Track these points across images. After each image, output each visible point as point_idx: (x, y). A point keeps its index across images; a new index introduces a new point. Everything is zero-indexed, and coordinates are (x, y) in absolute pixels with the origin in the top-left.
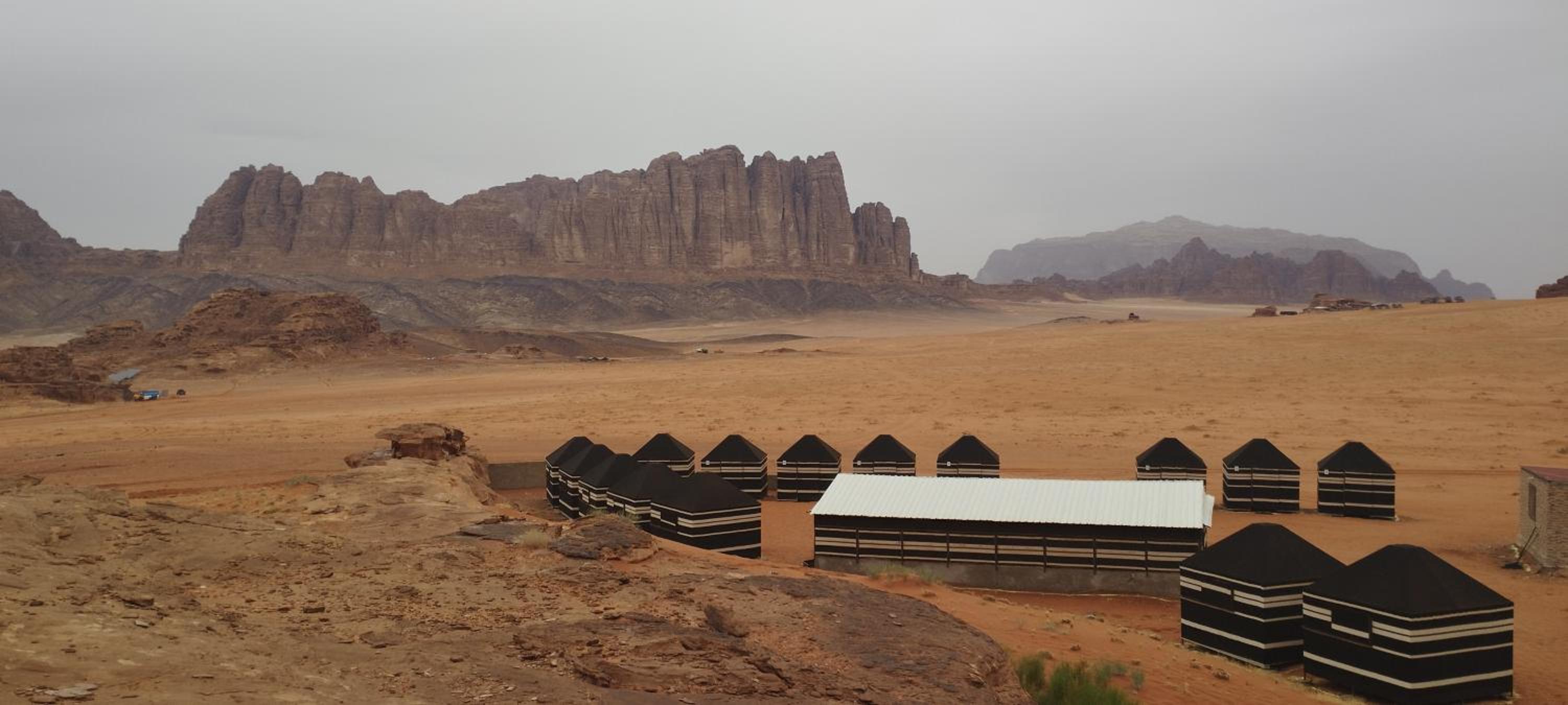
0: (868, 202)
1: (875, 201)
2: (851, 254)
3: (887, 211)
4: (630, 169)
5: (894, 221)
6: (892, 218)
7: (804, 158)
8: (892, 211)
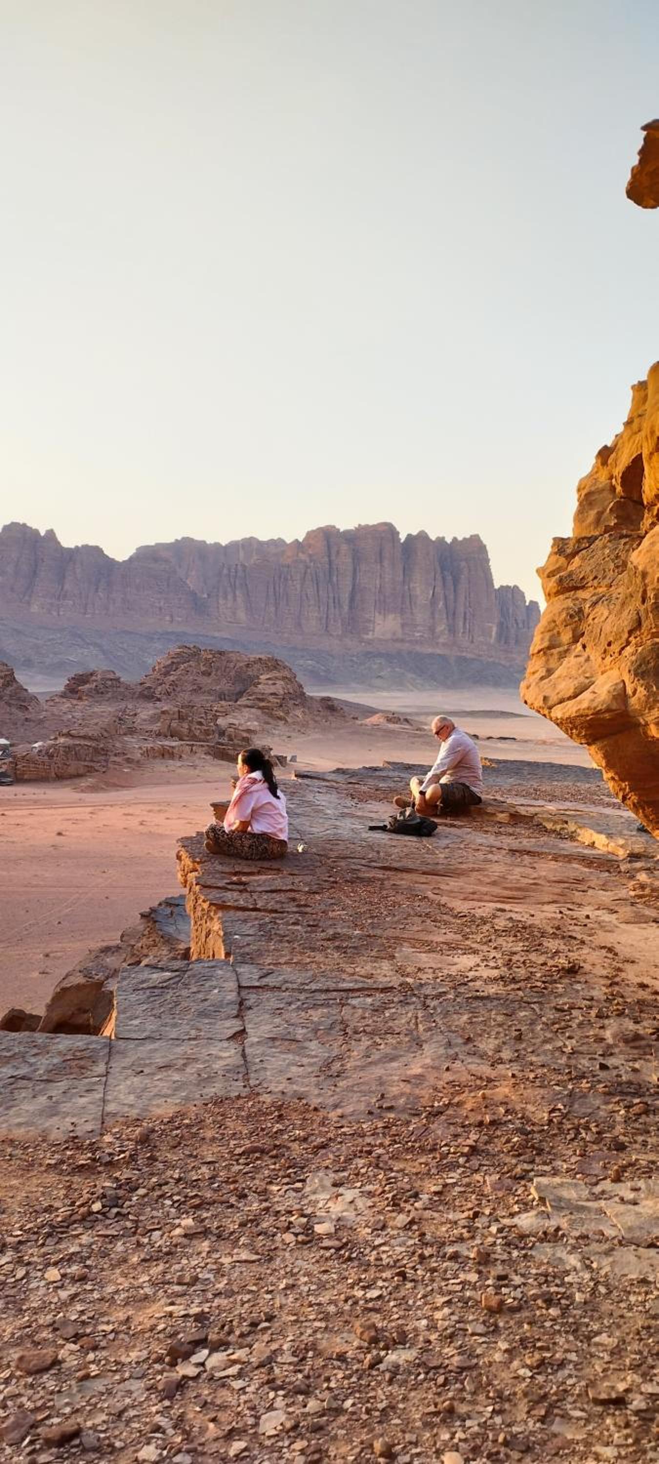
0: (505, 585)
1: (511, 584)
2: (494, 634)
3: (522, 595)
5: (527, 604)
6: (525, 602)
7: (449, 540)
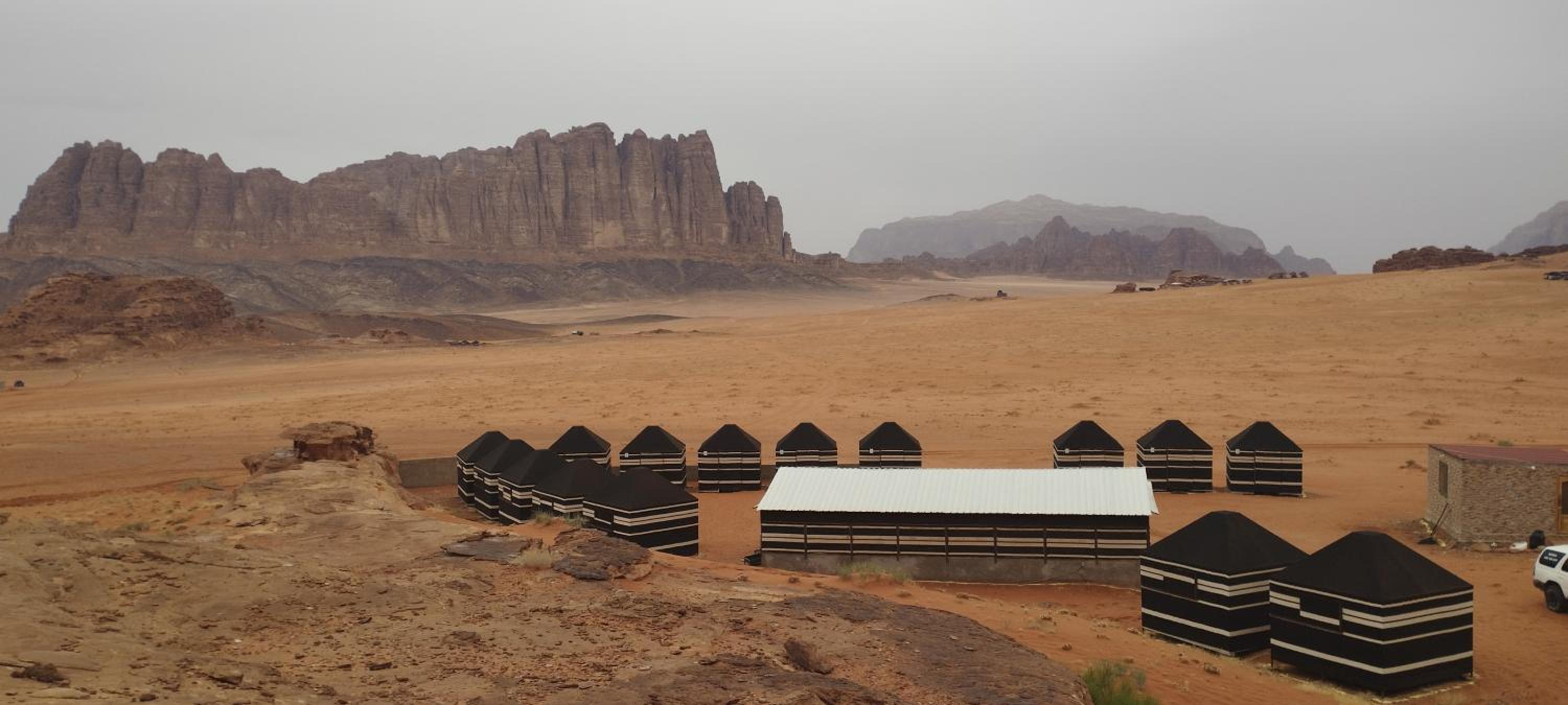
0: (740, 181)
1: (747, 180)
2: (724, 234)
3: (760, 190)
4: (495, 146)
5: (766, 200)
6: (764, 197)
7: (675, 137)
8: (764, 190)
